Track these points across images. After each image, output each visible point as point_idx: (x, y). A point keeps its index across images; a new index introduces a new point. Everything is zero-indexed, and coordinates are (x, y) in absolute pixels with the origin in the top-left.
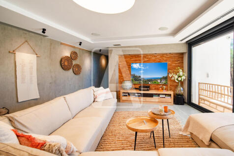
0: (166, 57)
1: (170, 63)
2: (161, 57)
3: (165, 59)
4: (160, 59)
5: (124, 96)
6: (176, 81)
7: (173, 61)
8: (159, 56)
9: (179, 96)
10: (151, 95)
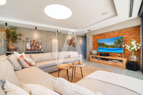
0: (123, 32)
1: (126, 36)
2: (119, 33)
3: (122, 34)
4: (118, 35)
5: (92, 58)
6: (129, 50)
7: (129, 34)
8: (117, 33)
9: (131, 63)
10: (107, 60)
